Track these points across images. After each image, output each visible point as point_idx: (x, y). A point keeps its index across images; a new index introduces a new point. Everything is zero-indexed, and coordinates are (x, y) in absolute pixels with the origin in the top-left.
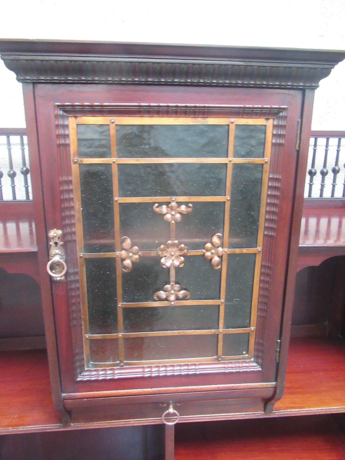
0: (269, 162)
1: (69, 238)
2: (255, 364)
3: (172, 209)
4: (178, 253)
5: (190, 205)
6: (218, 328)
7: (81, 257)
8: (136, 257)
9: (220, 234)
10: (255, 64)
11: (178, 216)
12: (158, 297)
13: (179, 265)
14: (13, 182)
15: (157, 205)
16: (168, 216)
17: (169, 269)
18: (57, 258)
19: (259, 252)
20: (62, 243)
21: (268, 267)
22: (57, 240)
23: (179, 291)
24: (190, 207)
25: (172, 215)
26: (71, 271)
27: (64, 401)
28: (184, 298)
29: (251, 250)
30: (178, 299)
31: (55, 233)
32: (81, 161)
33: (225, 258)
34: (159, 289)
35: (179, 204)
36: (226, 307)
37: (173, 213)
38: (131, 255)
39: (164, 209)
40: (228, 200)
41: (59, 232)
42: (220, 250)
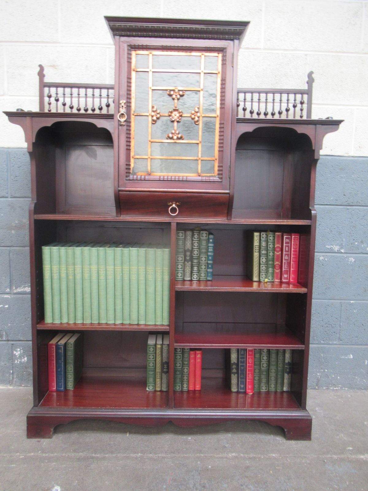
0: (220, 72)
1: (129, 105)
3: (176, 93)
4: (178, 115)
5: (184, 91)
6: (198, 156)
7: (133, 115)
8: (158, 116)
9: (198, 107)
10: (210, 27)
11: (178, 97)
12: (168, 137)
13: (179, 121)
15: (169, 91)
16: (174, 96)
17: (173, 121)
18: (122, 112)
19: (218, 116)
20: (125, 106)
21: (223, 124)
22: (123, 104)
23: (178, 134)
26: (128, 120)
27: (120, 192)
28: (181, 138)
29: (214, 115)
30: (178, 139)
31: (123, 101)
32: (136, 70)
33: (201, 118)
35: (179, 90)
36: (202, 146)
37: (176, 94)
38: (156, 114)
39: (172, 93)
40: (202, 90)
41: (125, 101)
42: (198, 114)
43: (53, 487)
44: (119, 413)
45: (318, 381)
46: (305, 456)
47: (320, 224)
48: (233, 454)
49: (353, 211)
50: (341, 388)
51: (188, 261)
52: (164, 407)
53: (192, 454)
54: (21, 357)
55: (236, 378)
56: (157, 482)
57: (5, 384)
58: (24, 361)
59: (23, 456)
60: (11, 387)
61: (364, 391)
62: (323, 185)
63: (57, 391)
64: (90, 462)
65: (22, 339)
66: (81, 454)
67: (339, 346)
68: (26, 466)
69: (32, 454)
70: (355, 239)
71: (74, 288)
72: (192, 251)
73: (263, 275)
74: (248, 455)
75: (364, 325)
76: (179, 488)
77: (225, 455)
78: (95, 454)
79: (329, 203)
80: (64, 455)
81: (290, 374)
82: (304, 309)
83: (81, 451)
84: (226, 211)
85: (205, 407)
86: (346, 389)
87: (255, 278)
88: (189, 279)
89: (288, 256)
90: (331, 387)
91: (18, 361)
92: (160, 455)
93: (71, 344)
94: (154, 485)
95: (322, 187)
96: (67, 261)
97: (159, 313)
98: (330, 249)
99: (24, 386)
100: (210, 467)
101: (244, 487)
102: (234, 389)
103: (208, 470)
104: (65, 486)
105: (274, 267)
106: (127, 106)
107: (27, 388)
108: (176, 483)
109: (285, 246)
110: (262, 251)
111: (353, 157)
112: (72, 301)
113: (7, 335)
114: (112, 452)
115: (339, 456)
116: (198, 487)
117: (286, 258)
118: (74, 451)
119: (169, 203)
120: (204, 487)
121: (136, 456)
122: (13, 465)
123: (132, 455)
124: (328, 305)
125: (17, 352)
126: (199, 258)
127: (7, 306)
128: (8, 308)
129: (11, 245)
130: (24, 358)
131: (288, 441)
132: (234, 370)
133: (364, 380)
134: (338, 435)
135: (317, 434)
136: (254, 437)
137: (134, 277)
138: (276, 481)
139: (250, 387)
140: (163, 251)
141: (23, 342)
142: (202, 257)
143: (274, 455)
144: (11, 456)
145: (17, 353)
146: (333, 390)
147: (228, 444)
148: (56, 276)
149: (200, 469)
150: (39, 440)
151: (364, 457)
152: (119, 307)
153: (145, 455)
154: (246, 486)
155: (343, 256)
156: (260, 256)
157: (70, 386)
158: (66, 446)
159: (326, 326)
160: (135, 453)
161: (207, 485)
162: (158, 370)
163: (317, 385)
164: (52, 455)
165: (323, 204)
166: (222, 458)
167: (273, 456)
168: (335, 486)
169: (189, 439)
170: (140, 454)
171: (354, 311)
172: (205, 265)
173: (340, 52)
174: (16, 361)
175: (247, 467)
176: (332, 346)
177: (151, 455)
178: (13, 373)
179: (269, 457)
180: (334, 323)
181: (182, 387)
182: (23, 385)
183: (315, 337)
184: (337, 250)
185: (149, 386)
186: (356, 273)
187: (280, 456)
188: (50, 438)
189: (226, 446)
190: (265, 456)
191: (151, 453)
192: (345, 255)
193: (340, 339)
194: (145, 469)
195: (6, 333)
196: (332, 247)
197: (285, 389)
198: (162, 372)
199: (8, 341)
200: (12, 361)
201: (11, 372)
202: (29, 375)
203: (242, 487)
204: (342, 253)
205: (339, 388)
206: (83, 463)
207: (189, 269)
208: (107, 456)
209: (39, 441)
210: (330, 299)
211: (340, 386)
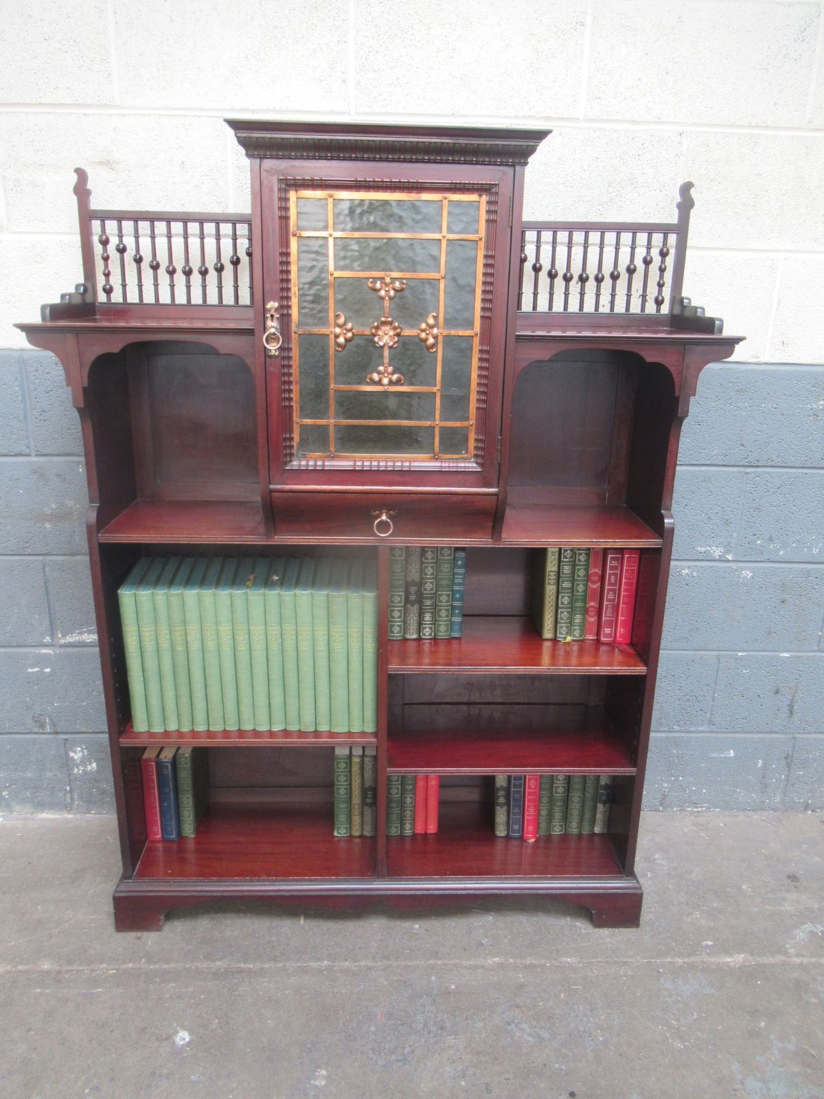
0: (483, 238)
1: (285, 312)
2: (475, 465)
3: (387, 285)
4: (391, 333)
5: (404, 281)
6: (435, 420)
7: (295, 333)
8: (349, 335)
9: (435, 314)
10: (463, 141)
11: (392, 293)
12: (371, 379)
13: (392, 346)
14: (204, 280)
15: (371, 280)
16: (383, 293)
17: (382, 347)
18: (273, 330)
19: (477, 335)
20: (278, 316)
21: (487, 352)
22: (273, 312)
23: (393, 373)
24: (404, 284)
25: (386, 291)
26: (286, 346)
27: (272, 494)
28: (398, 382)
29: (468, 333)
30: (391, 383)
31: (272, 305)
32: (300, 234)
33: (440, 339)
34: (372, 372)
35: (393, 280)
36: (442, 397)
37: (387, 289)
38: (345, 332)
39: (378, 285)
40: (443, 278)
41: (276, 305)
42: (435, 331)
43: (177, 1032)
44: (285, 887)
45: (665, 796)
46: (625, 960)
47: (686, 505)
48: (495, 959)
49: (759, 477)
50: (708, 808)
51: (413, 604)
52: (369, 876)
53: (421, 961)
54: (84, 762)
55: (505, 813)
56: (360, 1021)
57: (59, 811)
58: (91, 770)
59: (114, 971)
60: (70, 816)
61: (751, 813)
62: (699, 425)
63: (164, 840)
64: (237, 981)
65: (84, 730)
66: (218, 963)
67: (707, 735)
68: (122, 991)
69: (130, 965)
70: (756, 533)
71: (187, 667)
72: (420, 584)
73: (563, 629)
74: (523, 961)
75: (762, 695)
76: (399, 1032)
77: (481, 961)
78: (245, 963)
79: (708, 462)
80: (188, 966)
81: (608, 805)
82: (638, 716)
83: (219, 957)
84: (490, 524)
85: (446, 874)
86: (717, 810)
87: (548, 634)
88: (415, 636)
89: (615, 594)
90: (688, 807)
91: (78, 770)
92: (362, 963)
93: (186, 758)
94: (354, 1025)
95: (698, 429)
96: (169, 617)
97: (356, 712)
98: (704, 552)
99: (96, 814)
100: (453, 987)
101: (513, 1026)
102: (501, 831)
103: (449, 992)
104: (196, 1031)
105: (585, 611)
106: (282, 315)
107: (102, 816)
108: (393, 1022)
109: (610, 574)
110: (563, 582)
111: (766, 364)
112: (184, 691)
113: (54, 724)
114: (275, 959)
115: (686, 960)
116: (432, 1028)
117: (611, 596)
118: (207, 958)
119: (375, 511)
120: (442, 1028)
121: (320, 966)
122: (98, 990)
123: (312, 964)
124: (693, 661)
125: (75, 752)
126: (435, 596)
127: (48, 670)
128: (50, 674)
129: (45, 552)
130: (91, 764)
131: (597, 929)
132: (502, 800)
133: (753, 795)
134: (690, 914)
135: (652, 912)
136: (534, 922)
137: (305, 647)
138: (569, 1014)
139: (530, 828)
140: (363, 597)
141: (87, 735)
142: (442, 595)
143: (569, 960)
144: (92, 971)
145: (77, 755)
146: (692, 812)
147: (486, 937)
148: (149, 647)
149: (435, 992)
150: (139, 934)
151: (732, 960)
152: (277, 701)
153: (336, 964)
154: (517, 1025)
155: (730, 568)
156: (558, 592)
157: (189, 830)
158: (189, 947)
159: (685, 699)
160: (318, 960)
161: (448, 1024)
162: (357, 800)
163: (661, 805)
164: (166, 966)
165: (696, 462)
166: (476, 967)
167: (568, 962)
168: (673, 1021)
169: (416, 929)
170: (326, 962)
171: (744, 671)
172: (447, 610)
173: (757, 127)
174: (76, 770)
175: (521, 987)
176: (696, 735)
177: (347, 963)
178: (71, 791)
179: (561, 963)
180: (702, 694)
181: (402, 828)
182: (93, 812)
183: (664, 720)
184: (720, 556)
185: (339, 828)
186: (754, 600)
187: (580, 963)
188: (159, 929)
189: (483, 942)
190: (554, 962)
191: (346, 960)
192: (734, 565)
193: (711, 722)
194: (337, 993)
195: (52, 721)
196: (709, 549)
197: (597, 830)
198: (364, 803)
199: (57, 733)
200: (68, 770)
201: (68, 788)
202: (103, 793)
203: (509, 1027)
204: (728, 561)
205: (704, 809)
206: (223, 983)
207: (415, 619)
208: (266, 966)
209: (139, 938)
210: (697, 650)
211: (706, 805)
